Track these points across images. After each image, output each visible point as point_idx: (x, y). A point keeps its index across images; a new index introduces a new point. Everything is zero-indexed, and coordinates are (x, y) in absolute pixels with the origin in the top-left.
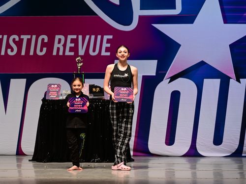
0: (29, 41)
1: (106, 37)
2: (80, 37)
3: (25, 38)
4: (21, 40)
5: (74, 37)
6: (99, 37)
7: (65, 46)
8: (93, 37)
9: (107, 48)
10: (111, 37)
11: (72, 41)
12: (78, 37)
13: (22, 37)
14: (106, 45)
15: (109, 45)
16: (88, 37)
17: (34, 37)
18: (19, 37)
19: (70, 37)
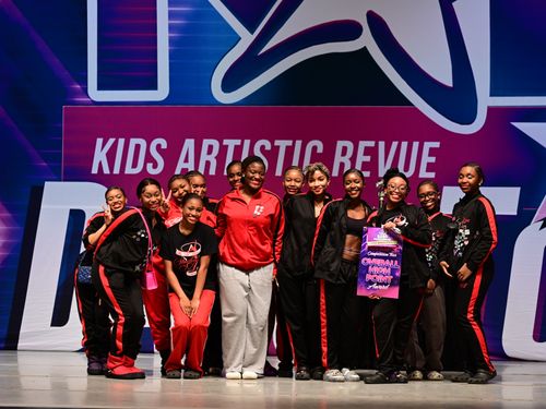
0: (290, 151)
1: (428, 145)
2: (382, 145)
3: (283, 144)
4: (276, 149)
5: (371, 144)
6: (416, 145)
7: (353, 160)
8: (405, 145)
9: (429, 164)
10: (436, 145)
11: (367, 151)
12: (377, 145)
13: (277, 143)
14: (427, 159)
15: (433, 159)
16: (395, 145)
17: (299, 143)
18: (272, 143)
19: (363, 144)
